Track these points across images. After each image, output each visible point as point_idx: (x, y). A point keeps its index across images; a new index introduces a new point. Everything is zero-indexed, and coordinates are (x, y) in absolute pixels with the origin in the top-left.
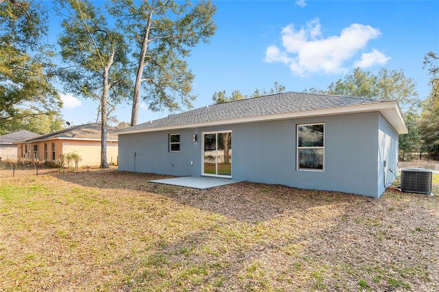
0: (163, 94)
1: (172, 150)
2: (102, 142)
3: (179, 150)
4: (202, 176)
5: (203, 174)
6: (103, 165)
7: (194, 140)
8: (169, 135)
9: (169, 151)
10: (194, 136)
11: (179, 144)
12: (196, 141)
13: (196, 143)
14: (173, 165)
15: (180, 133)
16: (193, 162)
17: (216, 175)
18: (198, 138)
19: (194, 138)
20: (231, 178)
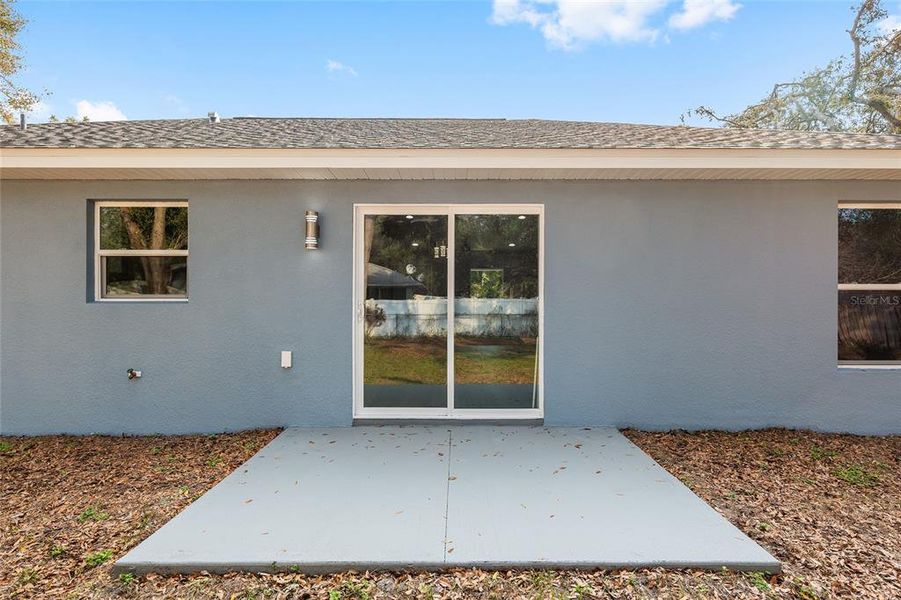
3: (183, 287)
4: (357, 423)
5: (362, 412)
7: (311, 241)
8: (91, 203)
9: (90, 298)
10: (312, 219)
12: (319, 244)
13: (316, 257)
14: (134, 376)
15: (186, 200)
16: (292, 354)
17: (450, 412)
18: (329, 230)
19: (311, 230)
20: (542, 417)
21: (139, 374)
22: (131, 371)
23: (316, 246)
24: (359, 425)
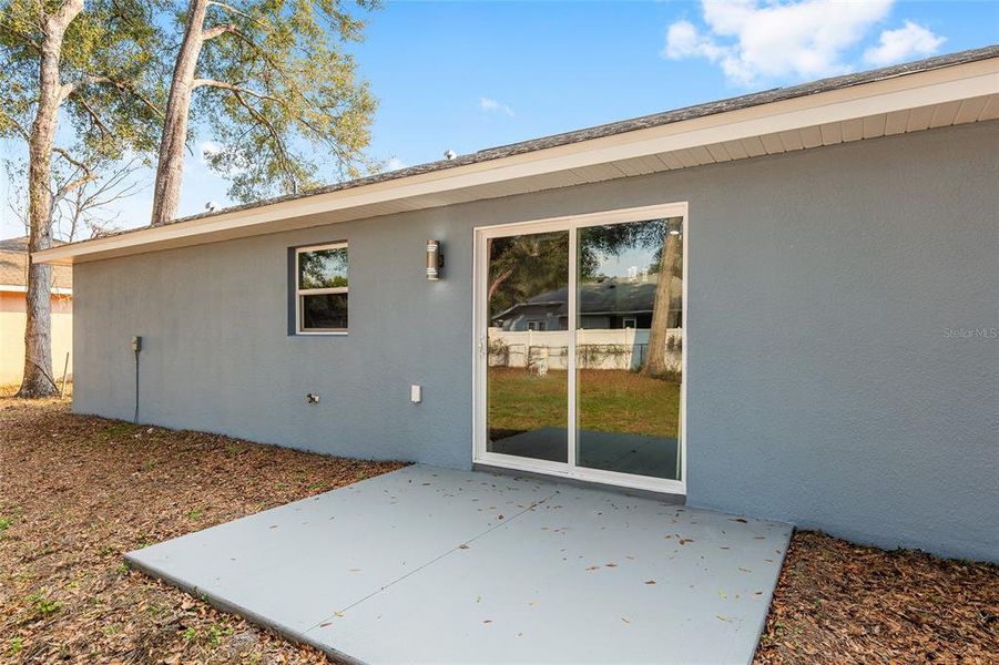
0: (279, 149)
1: (308, 324)
2: (30, 300)
4: (477, 468)
5: (484, 457)
6: (33, 385)
7: (432, 271)
8: (291, 250)
9: (292, 332)
10: (432, 248)
11: (344, 296)
12: (440, 275)
13: (441, 286)
14: (313, 399)
15: (346, 241)
16: (421, 389)
17: (570, 469)
18: (452, 260)
19: (431, 259)
20: (684, 493)
21: (317, 399)
22: (310, 396)
23: (437, 276)
24: (479, 471)
